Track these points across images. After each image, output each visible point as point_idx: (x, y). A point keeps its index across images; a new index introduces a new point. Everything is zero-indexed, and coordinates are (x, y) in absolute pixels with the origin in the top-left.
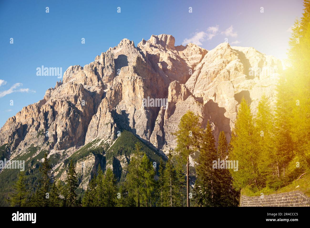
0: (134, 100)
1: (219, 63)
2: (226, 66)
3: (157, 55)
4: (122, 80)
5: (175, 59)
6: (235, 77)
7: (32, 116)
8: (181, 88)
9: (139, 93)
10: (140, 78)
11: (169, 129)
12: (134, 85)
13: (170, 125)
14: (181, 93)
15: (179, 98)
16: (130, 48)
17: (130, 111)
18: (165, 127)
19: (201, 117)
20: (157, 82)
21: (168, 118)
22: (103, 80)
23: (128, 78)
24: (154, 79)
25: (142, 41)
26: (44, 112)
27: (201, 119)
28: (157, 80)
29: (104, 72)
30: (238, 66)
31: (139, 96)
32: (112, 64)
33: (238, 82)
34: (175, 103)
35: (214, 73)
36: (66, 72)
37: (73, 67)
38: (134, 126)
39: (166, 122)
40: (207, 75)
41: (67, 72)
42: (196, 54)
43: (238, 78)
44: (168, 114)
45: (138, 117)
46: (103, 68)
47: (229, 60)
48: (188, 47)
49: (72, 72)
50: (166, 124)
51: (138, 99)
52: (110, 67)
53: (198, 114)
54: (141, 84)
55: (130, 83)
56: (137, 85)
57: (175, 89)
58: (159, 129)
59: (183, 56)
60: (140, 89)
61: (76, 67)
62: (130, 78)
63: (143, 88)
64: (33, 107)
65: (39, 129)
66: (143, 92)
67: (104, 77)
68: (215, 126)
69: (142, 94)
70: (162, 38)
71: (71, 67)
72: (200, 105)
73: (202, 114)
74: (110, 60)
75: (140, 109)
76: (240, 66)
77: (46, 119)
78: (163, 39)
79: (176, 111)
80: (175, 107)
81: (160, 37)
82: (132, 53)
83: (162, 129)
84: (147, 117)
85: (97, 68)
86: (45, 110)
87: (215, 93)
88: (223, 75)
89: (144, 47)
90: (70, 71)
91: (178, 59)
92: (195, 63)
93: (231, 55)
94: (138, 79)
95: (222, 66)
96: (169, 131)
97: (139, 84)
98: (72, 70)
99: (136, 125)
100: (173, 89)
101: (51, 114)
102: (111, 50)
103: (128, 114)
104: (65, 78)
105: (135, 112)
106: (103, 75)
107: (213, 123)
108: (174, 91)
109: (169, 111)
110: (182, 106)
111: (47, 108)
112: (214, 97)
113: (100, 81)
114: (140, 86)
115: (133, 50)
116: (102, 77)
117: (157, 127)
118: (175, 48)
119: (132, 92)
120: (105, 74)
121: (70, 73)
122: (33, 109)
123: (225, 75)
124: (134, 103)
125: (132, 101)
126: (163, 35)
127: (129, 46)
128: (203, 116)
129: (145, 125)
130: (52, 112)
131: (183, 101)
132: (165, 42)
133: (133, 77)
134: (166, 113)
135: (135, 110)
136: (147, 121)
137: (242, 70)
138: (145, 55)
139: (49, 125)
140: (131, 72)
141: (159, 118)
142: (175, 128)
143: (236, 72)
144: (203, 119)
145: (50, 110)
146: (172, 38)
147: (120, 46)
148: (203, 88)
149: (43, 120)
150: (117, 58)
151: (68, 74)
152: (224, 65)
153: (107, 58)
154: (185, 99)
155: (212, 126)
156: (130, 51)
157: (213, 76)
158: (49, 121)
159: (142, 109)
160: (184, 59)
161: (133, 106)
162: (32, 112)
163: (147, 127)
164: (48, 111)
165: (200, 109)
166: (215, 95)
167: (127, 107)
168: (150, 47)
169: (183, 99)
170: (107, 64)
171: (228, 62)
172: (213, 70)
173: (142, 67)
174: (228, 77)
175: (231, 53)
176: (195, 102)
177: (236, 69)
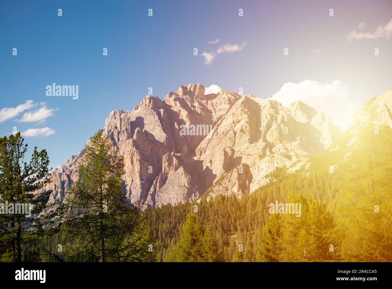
0: (132, 172)
1: (229, 123)
2: (235, 126)
3: (178, 111)
4: (123, 153)
5: (199, 112)
6: (240, 139)
7: (55, 182)
8: (173, 160)
9: (136, 166)
10: (137, 152)
11: (159, 198)
12: (132, 158)
13: (161, 195)
14: (173, 164)
15: (171, 169)
16: (147, 109)
17: (128, 182)
18: (156, 197)
19: (187, 188)
20: (158, 151)
21: (160, 188)
22: (118, 145)
23: (128, 151)
24: (155, 149)
25: (168, 94)
26: (62, 181)
27: (186, 189)
28: (158, 150)
29: (120, 137)
30: (244, 128)
31: (136, 168)
32: (128, 128)
33: (241, 144)
34: (168, 174)
35: (223, 134)
36: (107, 118)
37: (115, 112)
38: (130, 197)
39: (158, 192)
40: (217, 136)
41: (109, 118)
42: (224, 104)
43: (242, 139)
44: (160, 185)
45: (134, 188)
46: (119, 133)
47: (239, 119)
48: (219, 96)
49: (114, 117)
50: (157, 194)
51: (135, 172)
52: (125, 132)
53: (184, 185)
54: (138, 157)
55: (129, 156)
56: (135, 158)
57: (167, 161)
58: (150, 199)
59: (211, 107)
60: (137, 162)
61: (117, 112)
62: (129, 152)
63: (140, 161)
64: (56, 173)
65: (57, 197)
66: (139, 165)
67: (119, 142)
68: (199, 195)
69: (138, 167)
70: (191, 88)
71: (112, 112)
72: (187, 176)
73: (188, 184)
74: (126, 124)
75: (136, 181)
76: (246, 127)
77: (63, 188)
78: (192, 90)
79: (167, 182)
80: (166, 178)
81: (189, 86)
82: (149, 114)
83: (153, 199)
84: (142, 188)
85: (114, 133)
86: (62, 179)
87: (211, 160)
88: (229, 137)
89: (169, 101)
90: (111, 117)
91: (203, 113)
92: (221, 115)
93: (241, 114)
94: (135, 152)
95: (232, 126)
96: (159, 201)
97: (137, 157)
98: (114, 116)
99: (132, 195)
100: (165, 161)
101: (67, 184)
102: (127, 113)
103: (127, 185)
104: (107, 125)
105: (132, 184)
106: (119, 140)
107: (198, 192)
108: (167, 163)
109: (161, 182)
110: (173, 177)
111: (64, 177)
112: (210, 164)
113: (115, 146)
114: (137, 160)
115: (150, 111)
116: (118, 142)
117: (149, 197)
118: (205, 98)
119: (130, 164)
120: (120, 139)
121: (111, 119)
122: (56, 176)
123: (231, 137)
124: (132, 175)
125: (130, 173)
126: (192, 84)
127: (147, 107)
128: (188, 186)
129: (139, 195)
130: (68, 181)
131: (174, 172)
132: (193, 93)
133: (132, 151)
134: (158, 184)
135: (133, 181)
136: (141, 192)
137: (248, 131)
138: (162, 115)
139: (65, 194)
140: (130, 146)
141: (152, 189)
142: (164, 198)
143: (242, 133)
144: (188, 189)
145: (67, 179)
146: (201, 87)
147: (141, 105)
148: (212, 149)
149: (60, 189)
150: (135, 120)
151: (109, 120)
152: (234, 125)
153: (124, 122)
154: (176, 170)
155: (197, 195)
156: (147, 112)
157: (222, 137)
158: (65, 190)
159: (138, 181)
160: (211, 110)
161: (131, 178)
162: (55, 178)
163: (141, 197)
164: (65, 180)
165: (187, 180)
166: (211, 162)
167: (127, 178)
168: (174, 102)
169: (174, 170)
170: (124, 129)
171: (238, 122)
172: (223, 131)
173: (142, 139)
174: (233, 139)
175: (242, 112)
176: (183, 174)
177: (242, 131)
